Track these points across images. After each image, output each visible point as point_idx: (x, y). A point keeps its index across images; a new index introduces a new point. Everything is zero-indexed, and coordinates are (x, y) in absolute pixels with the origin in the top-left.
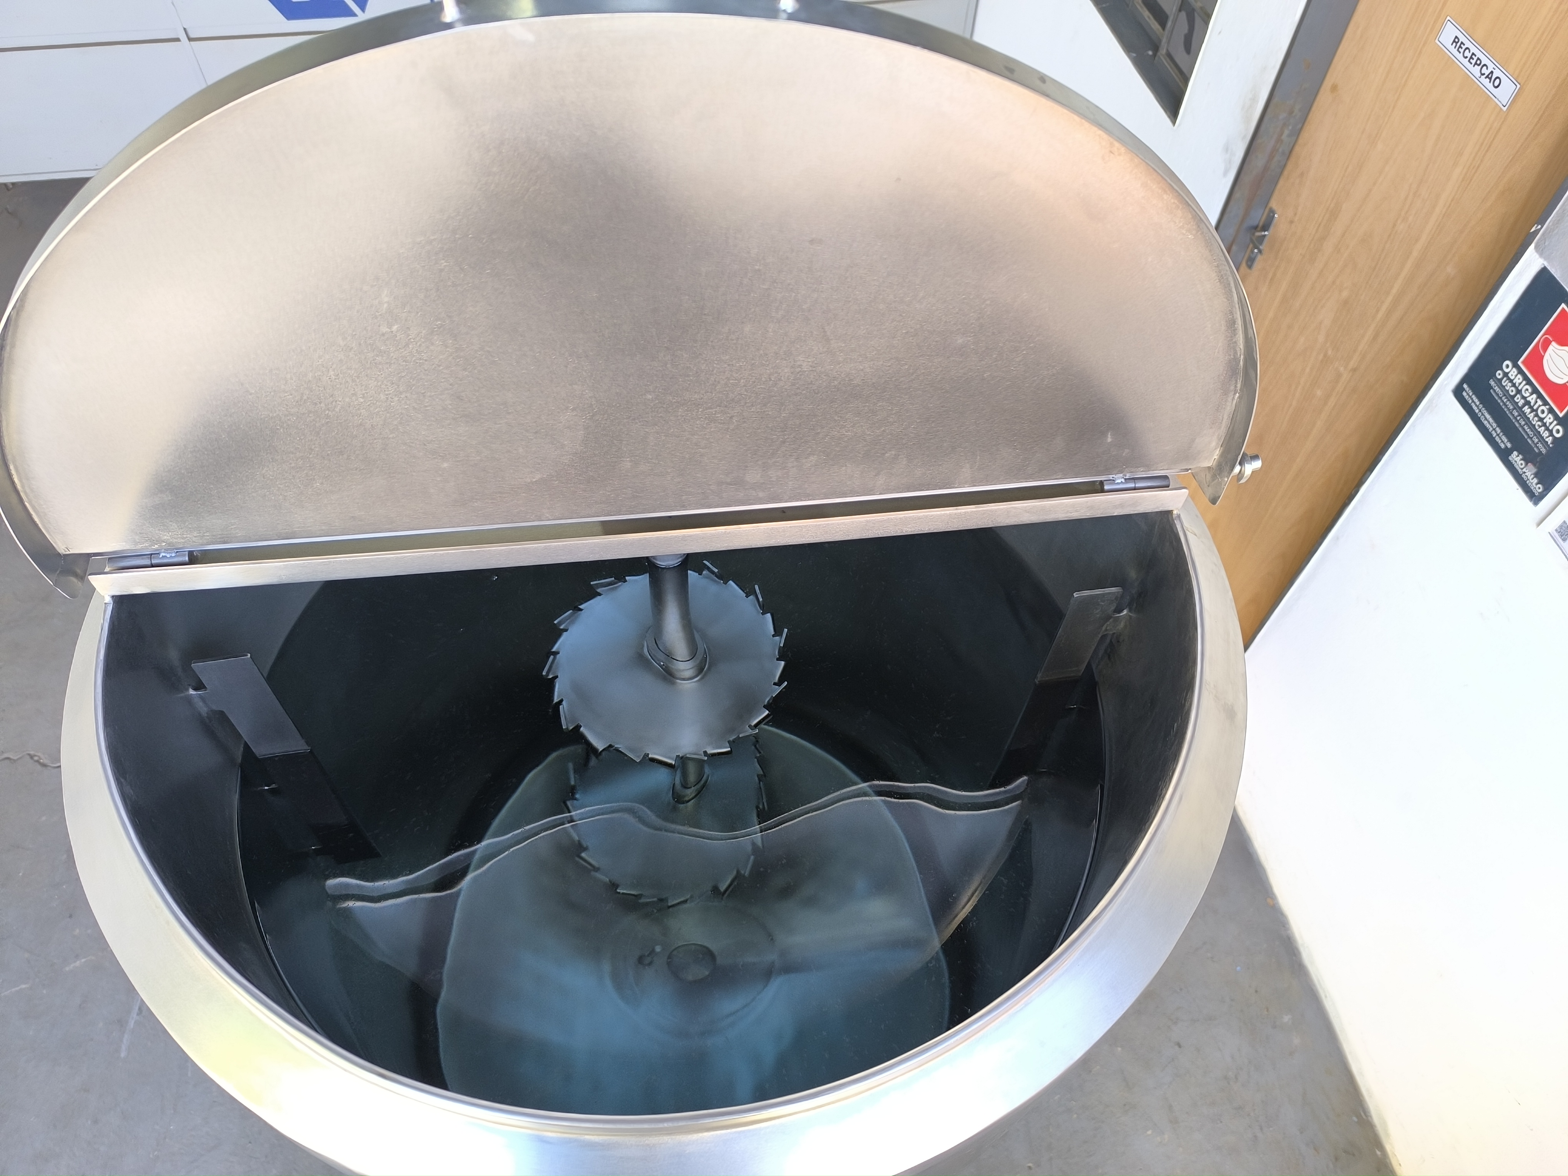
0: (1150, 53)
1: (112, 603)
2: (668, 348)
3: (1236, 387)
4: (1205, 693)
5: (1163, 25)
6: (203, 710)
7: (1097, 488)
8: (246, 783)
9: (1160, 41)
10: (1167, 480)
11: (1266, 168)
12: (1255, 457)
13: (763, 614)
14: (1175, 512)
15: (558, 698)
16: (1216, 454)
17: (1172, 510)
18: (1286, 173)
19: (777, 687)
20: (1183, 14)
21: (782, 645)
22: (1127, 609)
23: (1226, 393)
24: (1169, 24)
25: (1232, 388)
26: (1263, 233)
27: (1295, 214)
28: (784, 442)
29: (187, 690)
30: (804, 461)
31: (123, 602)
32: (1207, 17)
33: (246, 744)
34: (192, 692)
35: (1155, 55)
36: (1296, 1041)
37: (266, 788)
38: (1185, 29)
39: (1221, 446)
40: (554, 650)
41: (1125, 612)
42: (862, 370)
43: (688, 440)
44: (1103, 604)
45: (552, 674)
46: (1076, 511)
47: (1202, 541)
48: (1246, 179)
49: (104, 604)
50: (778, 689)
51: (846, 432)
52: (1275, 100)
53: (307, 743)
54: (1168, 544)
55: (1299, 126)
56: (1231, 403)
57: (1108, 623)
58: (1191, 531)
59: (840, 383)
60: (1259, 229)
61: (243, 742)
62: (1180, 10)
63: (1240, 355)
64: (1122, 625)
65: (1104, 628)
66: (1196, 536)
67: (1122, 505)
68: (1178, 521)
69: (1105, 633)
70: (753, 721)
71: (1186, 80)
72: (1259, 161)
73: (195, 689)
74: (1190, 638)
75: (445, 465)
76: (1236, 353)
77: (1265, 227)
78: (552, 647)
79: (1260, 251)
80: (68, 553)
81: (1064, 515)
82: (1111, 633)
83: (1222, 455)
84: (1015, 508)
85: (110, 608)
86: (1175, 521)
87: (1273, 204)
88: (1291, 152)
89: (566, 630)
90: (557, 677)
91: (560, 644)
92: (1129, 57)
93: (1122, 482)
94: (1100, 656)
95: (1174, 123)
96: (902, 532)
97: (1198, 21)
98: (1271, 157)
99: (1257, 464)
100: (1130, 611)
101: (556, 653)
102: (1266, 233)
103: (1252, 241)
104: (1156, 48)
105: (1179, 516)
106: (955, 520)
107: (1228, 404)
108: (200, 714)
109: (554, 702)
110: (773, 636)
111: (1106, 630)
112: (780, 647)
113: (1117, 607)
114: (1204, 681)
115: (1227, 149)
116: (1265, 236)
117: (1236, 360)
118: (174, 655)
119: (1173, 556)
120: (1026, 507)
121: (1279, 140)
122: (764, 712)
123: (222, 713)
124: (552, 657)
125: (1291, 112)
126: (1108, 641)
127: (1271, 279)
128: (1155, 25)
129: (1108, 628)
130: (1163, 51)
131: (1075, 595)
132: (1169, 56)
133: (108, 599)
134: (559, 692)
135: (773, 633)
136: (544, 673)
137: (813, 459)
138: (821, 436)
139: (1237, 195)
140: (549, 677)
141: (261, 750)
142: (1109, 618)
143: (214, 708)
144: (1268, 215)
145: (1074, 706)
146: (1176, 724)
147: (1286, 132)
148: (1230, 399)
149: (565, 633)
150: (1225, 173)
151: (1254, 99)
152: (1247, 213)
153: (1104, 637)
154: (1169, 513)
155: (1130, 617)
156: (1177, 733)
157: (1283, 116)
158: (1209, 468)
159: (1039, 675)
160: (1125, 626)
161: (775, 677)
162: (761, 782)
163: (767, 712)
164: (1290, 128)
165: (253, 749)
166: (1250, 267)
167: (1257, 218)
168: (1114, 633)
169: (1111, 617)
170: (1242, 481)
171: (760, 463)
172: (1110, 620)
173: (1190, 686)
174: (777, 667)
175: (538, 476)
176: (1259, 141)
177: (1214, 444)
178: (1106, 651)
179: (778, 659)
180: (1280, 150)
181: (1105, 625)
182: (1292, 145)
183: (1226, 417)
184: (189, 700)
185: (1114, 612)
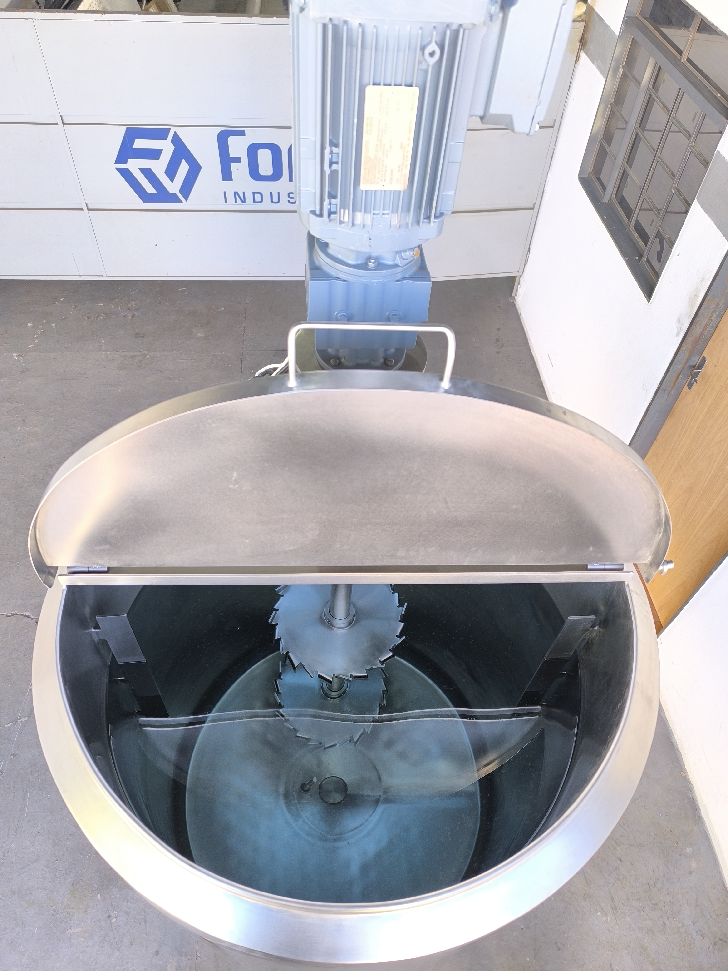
0: (637, 258)
1: (66, 588)
2: (367, 502)
3: (660, 530)
4: (636, 689)
5: (646, 244)
6: (96, 639)
7: (584, 568)
8: (111, 676)
9: (644, 252)
10: (623, 566)
11: (701, 334)
12: (671, 562)
13: (393, 593)
14: (626, 583)
15: (278, 637)
16: (649, 559)
17: (625, 582)
18: (713, 337)
19: (399, 639)
20: (657, 240)
21: (403, 613)
22: (598, 626)
23: (655, 533)
24: (649, 244)
25: (658, 531)
26: (698, 371)
27: (718, 362)
28: (419, 541)
29: (90, 629)
30: (428, 549)
31: (71, 589)
32: (672, 244)
33: (113, 654)
34: (93, 630)
35: (640, 260)
36: (694, 865)
37: (119, 678)
38: (658, 249)
39: (652, 555)
40: (275, 607)
41: (596, 628)
42: (463, 515)
43: (370, 538)
44: (584, 623)
45: (275, 622)
46: (572, 579)
47: (640, 598)
48: (689, 339)
49: (62, 590)
50: (399, 641)
51: (452, 539)
52: (708, 298)
53: (145, 658)
54: (621, 598)
55: (723, 312)
56: (659, 536)
57: (587, 633)
58: (634, 592)
59: (451, 520)
60: (695, 368)
61: (111, 654)
62: (656, 238)
63: (663, 518)
64: (595, 634)
65: (584, 635)
66: (637, 594)
67: (596, 578)
68: (628, 588)
69: (585, 637)
70: (382, 658)
71: (658, 276)
72: (697, 330)
73: (95, 628)
74: (630, 655)
75: (247, 541)
76: (660, 517)
77: (700, 366)
78: (274, 605)
79: (696, 381)
80: (51, 566)
81: (565, 580)
82: (589, 637)
83: (653, 559)
84: (538, 575)
85: (65, 592)
86: (626, 588)
87: (705, 354)
88: (717, 327)
89: (282, 596)
90: (277, 624)
91: (279, 605)
92: (625, 259)
93: (598, 565)
94: (582, 648)
95: (649, 302)
96: (477, 582)
97: (666, 246)
98: (705, 328)
99: (671, 566)
100: (600, 627)
101: (276, 610)
102: (700, 370)
103: (691, 374)
104: (641, 256)
105: (628, 585)
106: (505, 579)
107: (656, 537)
108: (94, 641)
109: (276, 639)
110: (398, 607)
111: (585, 636)
112: (401, 615)
113: (593, 624)
114: (636, 682)
115: (679, 320)
116: (700, 372)
117: (660, 520)
118: (87, 611)
119: (624, 606)
120: (544, 575)
121: (710, 320)
122: (389, 653)
123: (106, 641)
124: (274, 612)
125: (718, 305)
126: (586, 640)
127: (702, 398)
128: (641, 243)
129: (587, 635)
130: (644, 259)
131: (570, 618)
132: (648, 261)
133: (65, 587)
134: (278, 634)
135: (398, 605)
136: (269, 621)
137: (433, 549)
138: (438, 539)
139: (684, 347)
140: (272, 624)
141: (121, 660)
142: (587, 630)
143: (102, 638)
144: (702, 360)
145: (565, 672)
146: (619, 704)
147: (715, 315)
148: (657, 536)
149: (281, 598)
150: (677, 335)
151: (696, 296)
152: (689, 359)
153: (584, 639)
154: (623, 583)
155: (599, 631)
156: (620, 708)
157: (713, 306)
158: (645, 564)
159: (546, 655)
160: (596, 636)
161: (397, 632)
162: (384, 695)
163: (391, 654)
164: (717, 313)
165: (117, 659)
166: (690, 388)
167: (696, 360)
168: (590, 638)
169: (588, 630)
170: (663, 574)
171: (405, 548)
172: (588, 631)
173: (627, 685)
174: (399, 626)
175: (292, 548)
176: (698, 319)
177: (648, 554)
178: (585, 645)
179: (399, 621)
180: (711, 325)
181: (585, 634)
182: (717, 323)
183: (655, 543)
184: (90, 634)
185: (591, 627)
